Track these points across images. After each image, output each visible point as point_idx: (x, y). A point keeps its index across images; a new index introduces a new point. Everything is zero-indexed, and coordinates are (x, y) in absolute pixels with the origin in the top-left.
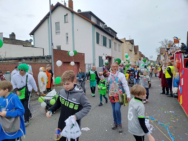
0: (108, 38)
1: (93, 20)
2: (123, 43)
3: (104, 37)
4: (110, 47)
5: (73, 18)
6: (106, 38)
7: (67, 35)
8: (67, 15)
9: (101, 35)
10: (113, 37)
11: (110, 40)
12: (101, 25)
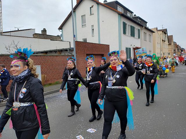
0: (137, 27)
1: (120, 9)
2: (154, 32)
3: (131, 27)
4: (139, 37)
5: (98, 9)
6: (134, 28)
7: (93, 27)
8: (92, 7)
9: (129, 25)
10: (143, 26)
11: (139, 30)
12: (129, 15)
